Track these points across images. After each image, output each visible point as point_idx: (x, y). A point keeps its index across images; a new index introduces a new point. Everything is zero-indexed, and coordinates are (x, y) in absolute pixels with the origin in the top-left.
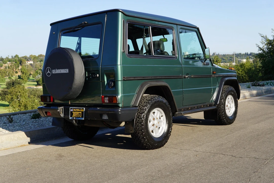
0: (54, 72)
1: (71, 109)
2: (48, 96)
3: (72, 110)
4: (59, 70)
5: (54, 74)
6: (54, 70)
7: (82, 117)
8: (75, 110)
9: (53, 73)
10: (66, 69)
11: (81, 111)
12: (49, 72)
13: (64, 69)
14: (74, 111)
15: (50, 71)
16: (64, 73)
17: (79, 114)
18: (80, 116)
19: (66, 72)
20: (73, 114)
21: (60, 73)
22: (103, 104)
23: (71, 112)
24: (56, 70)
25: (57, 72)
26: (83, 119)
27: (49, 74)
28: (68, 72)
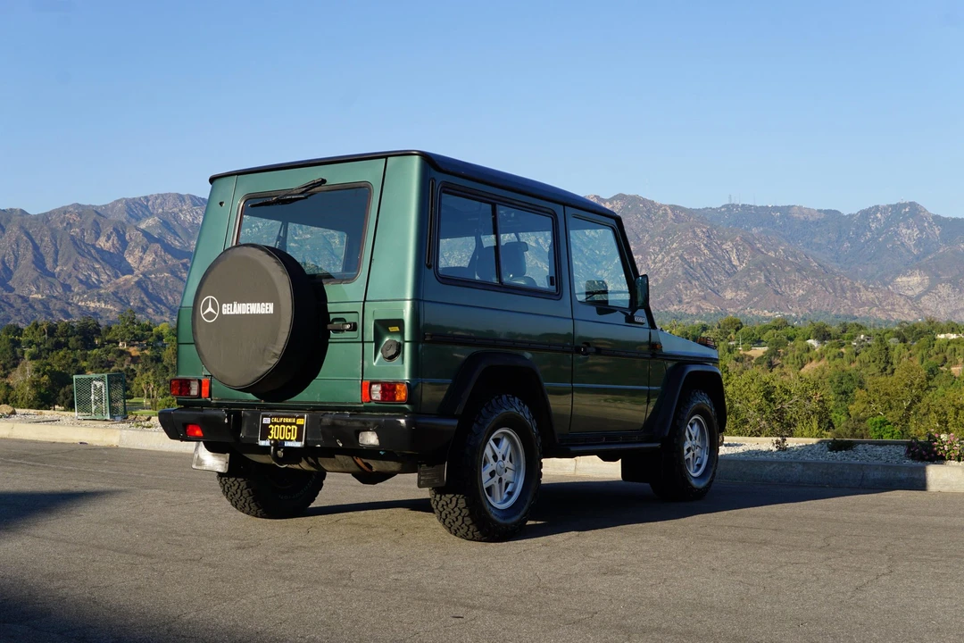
0: (227, 309)
2: (194, 380)
4: (244, 304)
5: (226, 315)
6: (229, 305)
8: (276, 420)
9: (224, 313)
10: (267, 304)
12: (210, 309)
13: (259, 304)
14: (274, 424)
15: (214, 307)
16: (258, 314)
19: (267, 313)
20: (271, 432)
21: (248, 313)
24: (235, 305)
25: (235, 312)
27: (210, 316)
28: (271, 310)
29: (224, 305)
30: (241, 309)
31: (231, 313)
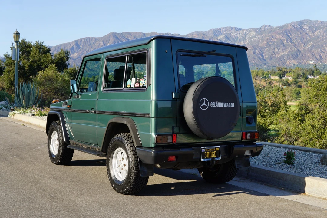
0: (213, 105)
1: (202, 149)
3: (204, 150)
5: (213, 107)
6: (213, 103)
7: (218, 156)
9: (211, 106)
10: (231, 103)
11: (215, 151)
12: (204, 104)
13: (228, 103)
15: (206, 103)
16: (227, 107)
17: (213, 154)
18: (215, 157)
19: (231, 107)
21: (223, 106)
22: (242, 140)
23: (203, 153)
24: (217, 103)
25: (217, 106)
26: (220, 158)
27: (204, 107)
28: (233, 106)
29: (211, 103)
30: (219, 105)
31: (215, 106)
